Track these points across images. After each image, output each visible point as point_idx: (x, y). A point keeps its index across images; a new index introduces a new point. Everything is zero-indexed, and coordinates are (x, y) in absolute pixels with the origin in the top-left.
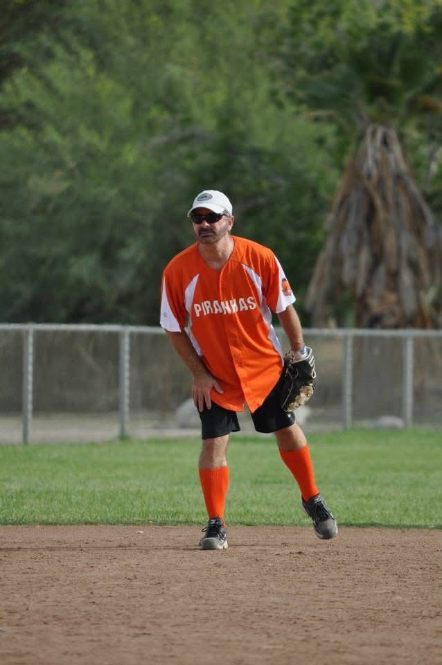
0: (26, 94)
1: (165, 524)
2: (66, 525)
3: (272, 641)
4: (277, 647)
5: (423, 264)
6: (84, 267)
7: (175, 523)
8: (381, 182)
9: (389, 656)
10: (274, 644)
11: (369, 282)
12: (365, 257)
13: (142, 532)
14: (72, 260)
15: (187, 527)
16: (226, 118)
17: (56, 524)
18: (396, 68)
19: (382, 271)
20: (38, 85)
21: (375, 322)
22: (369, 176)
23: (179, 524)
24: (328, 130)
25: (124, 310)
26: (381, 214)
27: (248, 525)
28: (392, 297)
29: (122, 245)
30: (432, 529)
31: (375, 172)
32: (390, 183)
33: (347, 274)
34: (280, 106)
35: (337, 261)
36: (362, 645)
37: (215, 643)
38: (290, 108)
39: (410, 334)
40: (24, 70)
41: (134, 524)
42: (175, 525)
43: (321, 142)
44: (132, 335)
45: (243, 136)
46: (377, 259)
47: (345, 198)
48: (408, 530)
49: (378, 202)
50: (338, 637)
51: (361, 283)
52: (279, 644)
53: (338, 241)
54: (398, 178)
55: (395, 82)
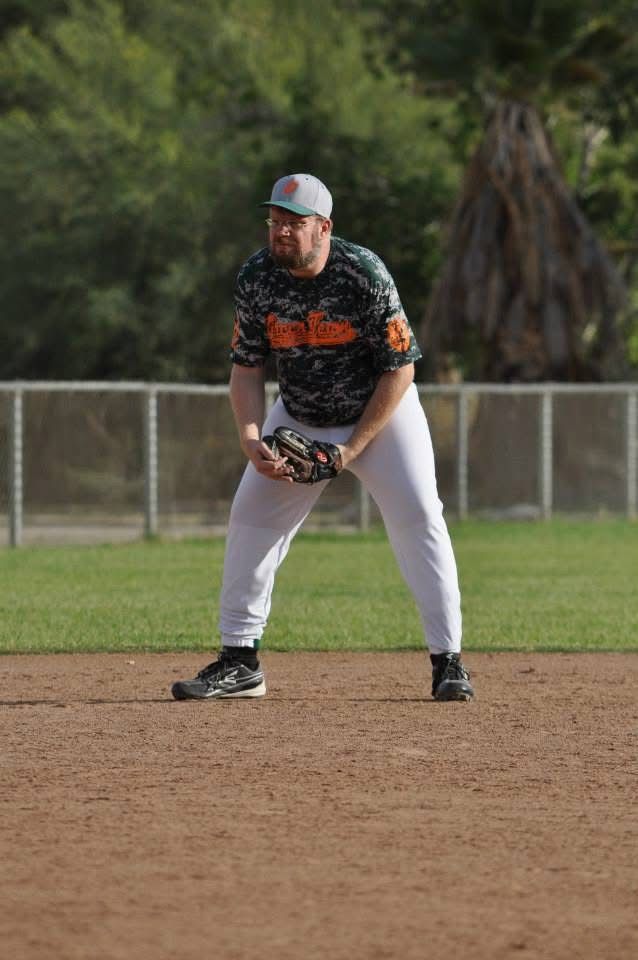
0: (28, 64)
1: (166, 651)
2: (29, 653)
3: (273, 805)
4: (279, 813)
5: (577, 293)
6: (110, 305)
7: (180, 650)
8: (517, 181)
9: (430, 822)
10: (275, 809)
11: (502, 320)
12: (496, 284)
13: (132, 662)
14: (94, 294)
15: (195, 655)
16: (303, 92)
17: (14, 653)
18: (537, 22)
19: (519, 303)
20: (44, 51)
21: (511, 375)
22: (501, 173)
23: (185, 652)
24: (446, 109)
25: (167, 364)
26: (518, 226)
27: (279, 651)
28: (533, 340)
29: (163, 272)
30: (530, 652)
31: (508, 168)
32: (529, 182)
33: (472, 309)
34: (378, 75)
35: (458, 292)
36: (394, 808)
37: (195, 810)
38: (392, 80)
39: (548, 390)
40: (24, 32)
41: (123, 652)
42: (180, 653)
43: (434, 124)
44: (159, 396)
45: (326, 118)
46: (513, 287)
47: (468, 203)
48: (498, 654)
49: (514, 208)
50: (367, 799)
51: (491, 321)
52: (281, 810)
53: (459, 264)
54: (540, 173)
55: (534, 41)
